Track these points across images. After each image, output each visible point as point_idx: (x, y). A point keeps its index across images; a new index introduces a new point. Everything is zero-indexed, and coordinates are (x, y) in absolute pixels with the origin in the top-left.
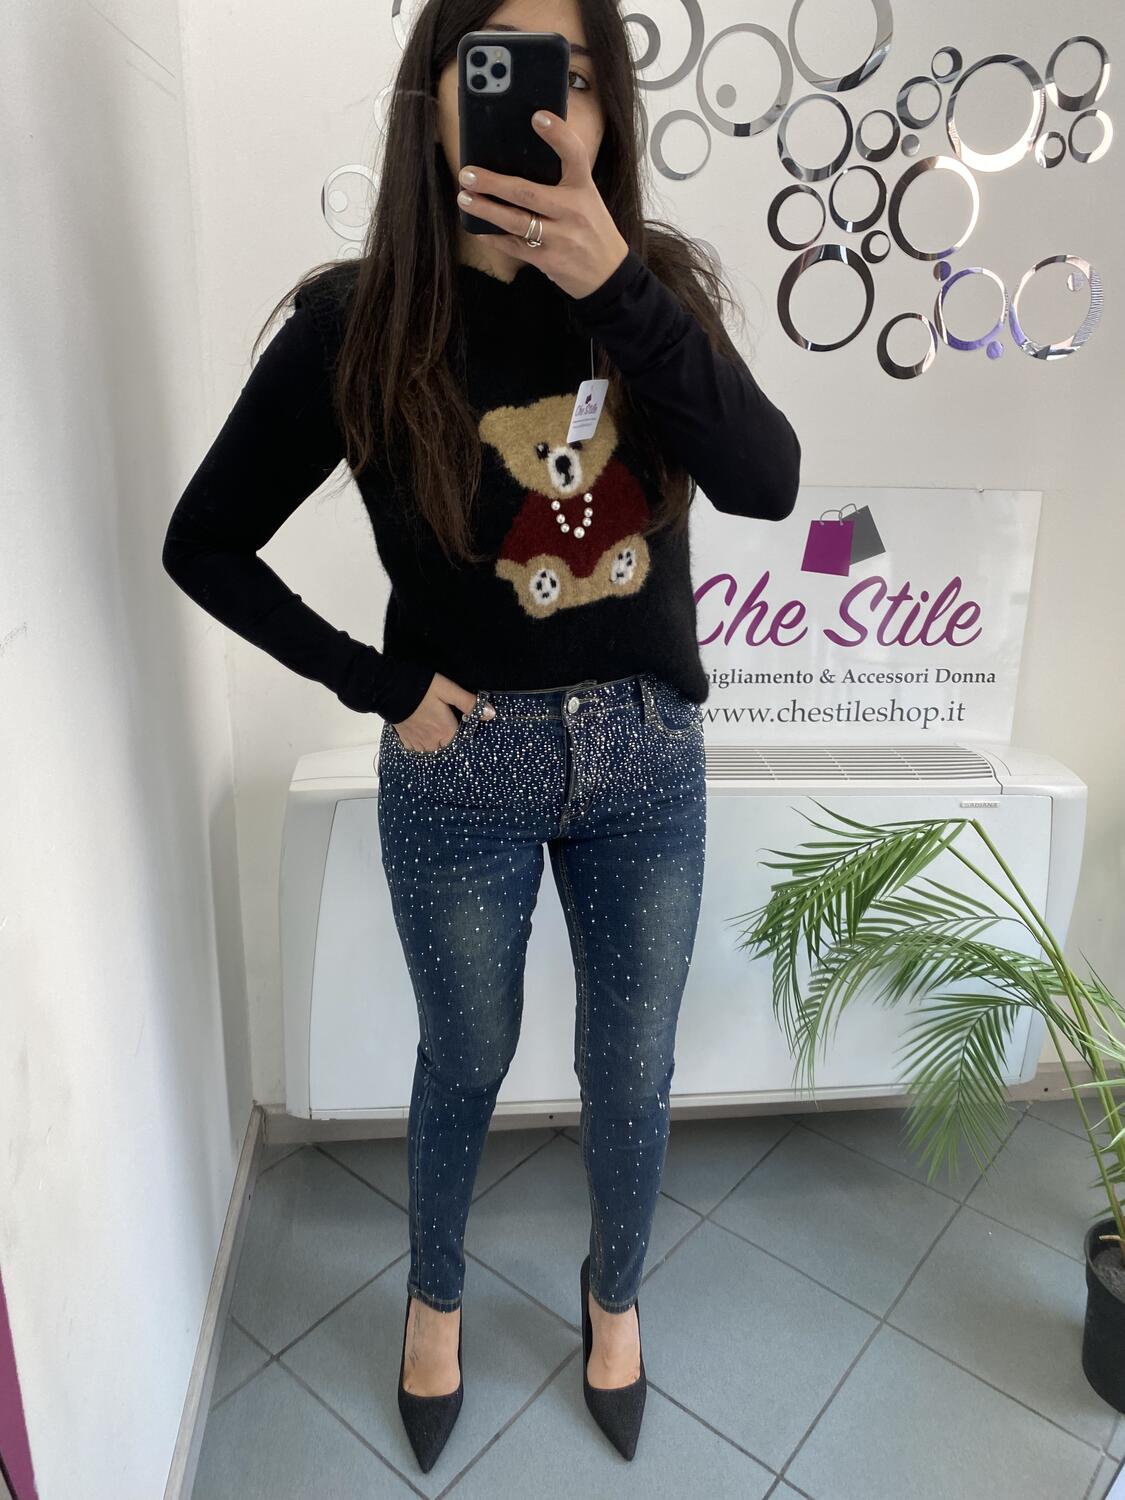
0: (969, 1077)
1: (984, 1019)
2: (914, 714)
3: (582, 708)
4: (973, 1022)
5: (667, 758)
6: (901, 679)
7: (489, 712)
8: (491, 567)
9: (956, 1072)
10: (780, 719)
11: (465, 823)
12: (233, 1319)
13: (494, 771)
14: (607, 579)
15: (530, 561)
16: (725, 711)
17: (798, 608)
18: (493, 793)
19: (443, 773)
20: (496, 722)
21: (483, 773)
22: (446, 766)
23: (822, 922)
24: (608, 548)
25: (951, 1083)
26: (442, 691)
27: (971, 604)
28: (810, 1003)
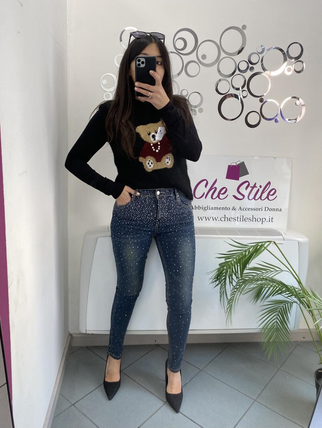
0: (279, 327)
1: (282, 308)
2: (259, 220)
3: (160, 194)
4: (279, 310)
5: (182, 211)
6: (255, 210)
7: (138, 194)
8: (138, 160)
9: (275, 325)
10: (221, 220)
11: (131, 225)
12: (61, 394)
13: (139, 210)
14: (164, 163)
15: (146, 157)
16: (205, 217)
17: (225, 189)
18: (139, 216)
19: (127, 210)
20: (140, 196)
21: (136, 210)
22: (127, 208)
23: (233, 274)
24: (164, 156)
25: (273, 329)
26: (127, 190)
27: (273, 189)
28: (231, 299)
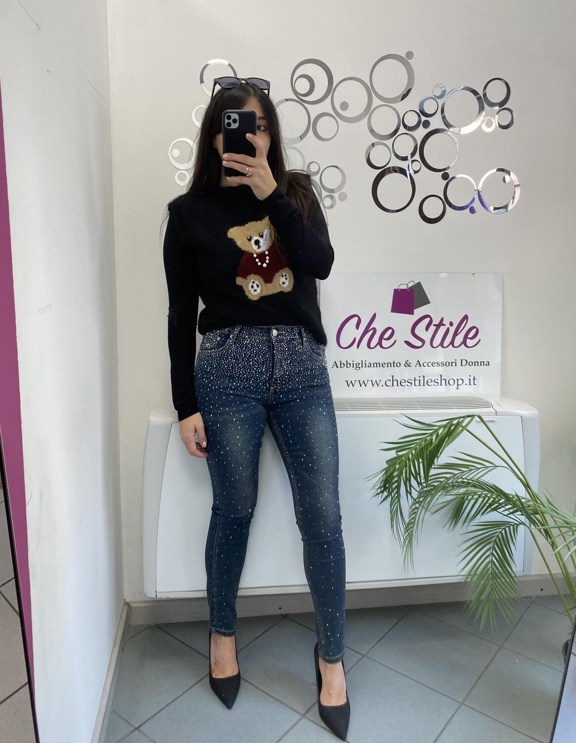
0: (497, 571)
3: (278, 335)
4: (495, 538)
6: (444, 364)
8: (234, 281)
9: (490, 568)
10: (386, 385)
12: (113, 710)
14: (279, 284)
15: (248, 277)
16: (359, 381)
17: (391, 331)
23: (412, 477)
24: (277, 272)
25: (488, 574)
27: (474, 327)
28: (410, 523)
